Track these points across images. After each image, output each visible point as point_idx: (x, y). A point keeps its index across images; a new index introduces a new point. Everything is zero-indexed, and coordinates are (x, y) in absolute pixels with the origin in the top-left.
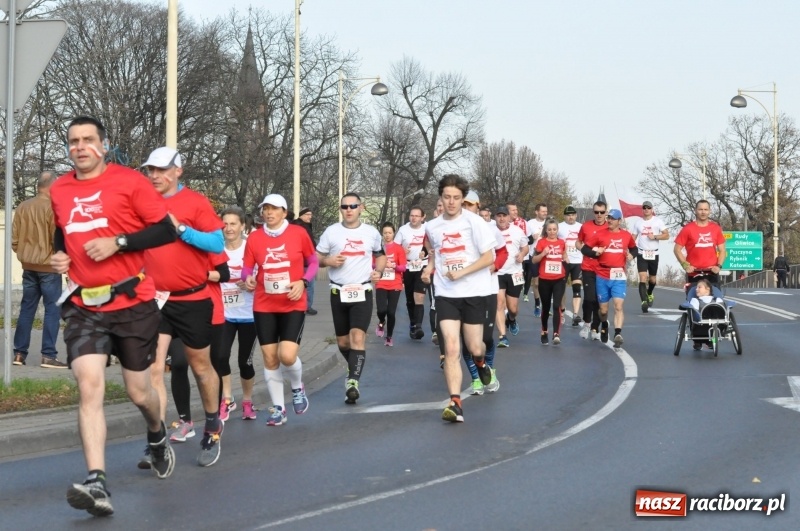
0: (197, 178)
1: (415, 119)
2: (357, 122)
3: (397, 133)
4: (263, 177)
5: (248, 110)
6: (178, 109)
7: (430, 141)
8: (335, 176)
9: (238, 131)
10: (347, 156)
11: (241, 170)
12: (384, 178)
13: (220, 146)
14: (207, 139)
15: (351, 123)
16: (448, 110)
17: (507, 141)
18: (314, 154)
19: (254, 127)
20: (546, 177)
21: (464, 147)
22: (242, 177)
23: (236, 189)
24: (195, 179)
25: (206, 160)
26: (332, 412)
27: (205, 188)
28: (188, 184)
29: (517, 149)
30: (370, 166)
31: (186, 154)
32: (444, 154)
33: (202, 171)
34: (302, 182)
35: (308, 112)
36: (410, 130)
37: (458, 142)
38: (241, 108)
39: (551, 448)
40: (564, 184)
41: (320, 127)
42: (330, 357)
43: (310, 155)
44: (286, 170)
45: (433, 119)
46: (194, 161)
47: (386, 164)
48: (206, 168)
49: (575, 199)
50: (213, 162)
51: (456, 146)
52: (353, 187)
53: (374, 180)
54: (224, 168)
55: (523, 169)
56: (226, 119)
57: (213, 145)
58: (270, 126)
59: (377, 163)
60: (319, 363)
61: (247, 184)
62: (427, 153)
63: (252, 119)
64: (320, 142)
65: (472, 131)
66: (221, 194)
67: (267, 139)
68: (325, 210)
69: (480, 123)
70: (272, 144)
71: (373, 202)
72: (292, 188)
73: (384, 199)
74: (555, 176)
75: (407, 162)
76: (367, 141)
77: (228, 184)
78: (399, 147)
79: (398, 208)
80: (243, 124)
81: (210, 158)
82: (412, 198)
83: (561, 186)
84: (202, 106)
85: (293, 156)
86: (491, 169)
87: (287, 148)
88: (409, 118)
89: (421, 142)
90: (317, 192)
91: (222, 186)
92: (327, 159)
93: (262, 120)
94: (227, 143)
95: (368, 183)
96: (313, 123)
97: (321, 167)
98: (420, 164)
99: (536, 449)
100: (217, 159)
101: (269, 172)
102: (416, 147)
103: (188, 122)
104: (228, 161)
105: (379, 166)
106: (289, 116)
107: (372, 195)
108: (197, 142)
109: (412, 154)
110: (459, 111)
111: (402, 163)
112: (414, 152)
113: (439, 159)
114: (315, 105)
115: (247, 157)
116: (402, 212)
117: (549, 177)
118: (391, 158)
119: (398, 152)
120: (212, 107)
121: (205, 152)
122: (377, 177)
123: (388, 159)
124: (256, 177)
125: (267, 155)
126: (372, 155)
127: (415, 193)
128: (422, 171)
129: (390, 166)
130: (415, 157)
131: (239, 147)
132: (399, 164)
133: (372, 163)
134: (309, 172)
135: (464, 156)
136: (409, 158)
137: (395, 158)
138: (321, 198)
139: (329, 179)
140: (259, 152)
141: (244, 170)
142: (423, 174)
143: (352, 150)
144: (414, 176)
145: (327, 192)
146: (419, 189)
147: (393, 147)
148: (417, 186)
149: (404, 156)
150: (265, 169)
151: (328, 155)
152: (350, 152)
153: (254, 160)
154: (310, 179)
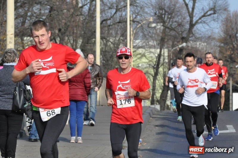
3: (167, 4)
4: (75, 34)
8: (124, 35)
10: (134, 21)
11: (60, 30)
12: (158, 35)
13: (44, 13)
14: (36, 9)
18: (110, 19)
19: (68, 0)
21: (214, 13)
22: (60, 35)
28: (22, 40)
30: (148, 25)
31: (21, 19)
32: (200, 18)
34: (102, 38)
37: (210, 10)
43: (107, 20)
44: (91, 31)
47: (160, 26)
52: (137, 41)
53: (151, 37)
57: (40, 13)
59: (153, 25)
61: (64, 40)
62: (188, 18)
65: (220, 2)
67: (77, 9)
70: (81, 12)
71: (151, 52)
72: (95, 43)
73: (158, 50)
75: (175, 25)
78: (169, 14)
79: (169, 56)
82: (178, 49)
85: (95, 21)
86: (233, 29)
87: (91, 15)
89: (184, 11)
90: (112, 46)
92: (119, 22)
94: (50, 12)
95: (147, 39)
97: (115, 28)
98: (183, 26)
101: (79, 32)
102: (181, 14)
105: (155, 27)
107: (150, 47)
108: (28, 11)
109: (178, 19)
111: (171, 25)
112: (180, 17)
113: (197, 22)
115: (64, 21)
116: (171, 59)
118: (164, 22)
119: (168, 18)
121: (35, 18)
122: (154, 35)
123: (161, 22)
124: (70, 35)
125: (78, 20)
126: (150, 20)
127: (180, 46)
128: (185, 31)
129: (162, 28)
130: (180, 21)
131: (58, 15)
132: (169, 26)
133: (150, 26)
134: (106, 32)
135: (214, 20)
136: (176, 22)
137: (166, 23)
138: (115, 50)
139: (120, 37)
140: (72, 17)
141: (63, 30)
142: (185, 33)
143: (136, 16)
144: (179, 35)
145: (119, 45)
146: (182, 43)
147: (165, 14)
148: (181, 41)
149: (173, 20)
150: (76, 30)
151: (120, 20)
152: (135, 18)
153: (68, 24)
154: (108, 37)
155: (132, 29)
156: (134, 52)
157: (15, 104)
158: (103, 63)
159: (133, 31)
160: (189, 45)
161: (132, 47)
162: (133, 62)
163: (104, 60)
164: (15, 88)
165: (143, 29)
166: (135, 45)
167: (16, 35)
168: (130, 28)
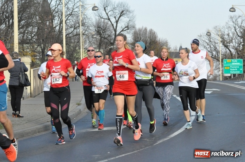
0: (26, 44)
1: (109, 19)
2: (87, 21)
3: (102, 25)
4: (51, 42)
5: (45, 17)
6: (18, 18)
7: (115, 28)
8: (79, 42)
9: (42, 25)
10: (83, 34)
11: (43, 40)
12: (98, 42)
13: (35, 31)
14: (30, 29)
15: (85, 21)
16: (122, 16)
17: (144, 27)
18: (71, 34)
19: (48, 24)
20: (160, 40)
21: (128, 29)
22: (43, 43)
23: (41, 48)
24: (25, 44)
25: (30, 37)
26: (80, 131)
27: (29, 48)
28: (23, 46)
29: (148, 30)
30: (92, 37)
31: (22, 34)
32: (120, 32)
33: (28, 41)
34: (66, 44)
35: (68, 18)
36: (107, 24)
37: (125, 28)
38: (42, 17)
39: (164, 142)
40: (166, 43)
41: (73, 23)
42: (78, 110)
43: (69, 34)
44: (60, 40)
45: (116, 19)
46: (25, 37)
47: (98, 37)
48: (30, 40)
49: (171, 48)
50: (32, 37)
51: (125, 29)
52: (86, 46)
53: (94, 43)
54: (36, 40)
55: (150, 38)
56: (37, 21)
57: (32, 31)
58: (54, 23)
59: (95, 36)
60: (74, 113)
61: (45, 45)
62: (114, 32)
63: (47, 21)
64: (73, 29)
65: (131, 23)
66: (35, 50)
67: (53, 28)
68: (75, 55)
69: (134, 20)
70: (55, 30)
73: (98, 50)
74: (163, 40)
75: (106, 36)
76: (91, 28)
77: (38, 46)
78: (103, 30)
80: (43, 23)
81: (31, 36)
82: (109, 49)
83: (165, 43)
84: (28, 16)
85: (63, 34)
86: (138, 38)
87: (60, 32)
88: (107, 19)
89: (111, 28)
90: (72, 48)
91: (36, 46)
92: (76, 35)
93: (51, 21)
94: (38, 30)
95: (91, 44)
96: (70, 22)
97: (74, 38)
98: (111, 36)
99: (157, 143)
100: (34, 36)
101: (54, 41)
102: (110, 30)
103: (23, 22)
104: (38, 37)
105: (96, 37)
106: (61, 19)
108: (26, 30)
109: (108, 33)
110: (125, 16)
112: (109, 32)
114: (71, 15)
115: (45, 35)
117: (161, 40)
119: (103, 32)
120: (31, 17)
121: (29, 34)
122: (95, 42)
123: (99, 35)
124: (49, 43)
125: (53, 34)
126: (93, 34)
127: (110, 48)
128: (112, 39)
129: (100, 37)
130: (109, 34)
131: (42, 32)
132: (103, 36)
133: (93, 37)
134: (69, 40)
135: (128, 33)
136: (107, 34)
137: (102, 34)
138: (74, 50)
139: (77, 43)
140: (50, 33)
141: (44, 40)
142: (113, 40)
143: (85, 32)
144: (109, 41)
145: (76, 48)
146: (111, 46)
147: (101, 30)
148: (110, 45)
149: (105, 33)
150: (52, 40)
151: (76, 34)
152: (85, 33)
153: (48, 36)
154: (70, 43)
155: (83, 39)
156: (84, 51)
157: (20, 82)
158: (67, 58)
159: (84, 40)
160: (115, 47)
161: (83, 48)
162: (84, 57)
163: (68, 56)
164: (20, 73)
165: (89, 39)
166: (85, 47)
167: (19, 43)
168: (82, 38)
